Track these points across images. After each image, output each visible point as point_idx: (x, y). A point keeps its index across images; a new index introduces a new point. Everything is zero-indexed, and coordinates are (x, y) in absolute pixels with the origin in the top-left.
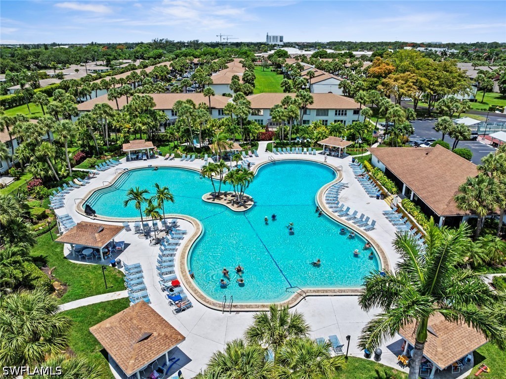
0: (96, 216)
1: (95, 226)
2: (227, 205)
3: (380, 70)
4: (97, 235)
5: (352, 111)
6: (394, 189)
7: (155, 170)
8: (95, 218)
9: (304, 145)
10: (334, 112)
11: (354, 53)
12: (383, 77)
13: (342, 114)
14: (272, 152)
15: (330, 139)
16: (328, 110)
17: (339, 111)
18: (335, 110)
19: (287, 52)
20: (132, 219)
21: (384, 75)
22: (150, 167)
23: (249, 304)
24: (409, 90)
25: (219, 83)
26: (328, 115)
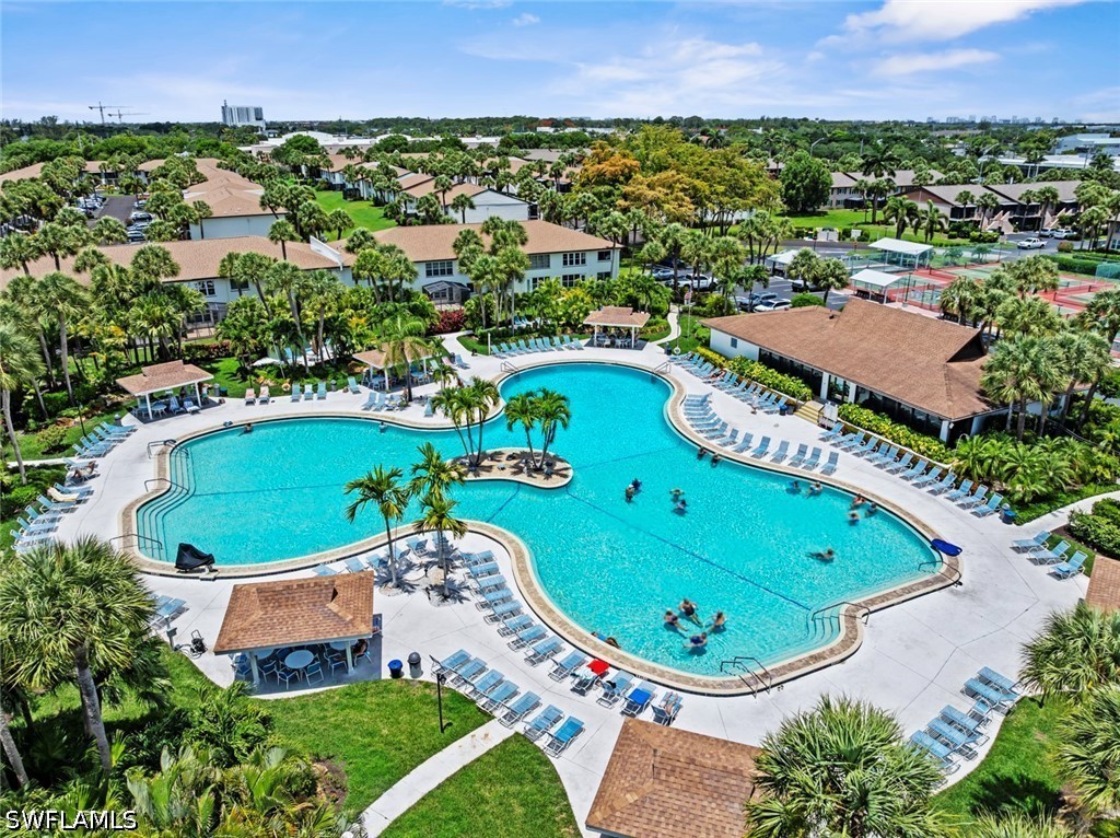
0: (216, 571)
1: (316, 584)
2: (517, 478)
3: (613, 169)
4: (333, 606)
5: (596, 255)
6: (807, 391)
7: (247, 432)
8: (212, 575)
9: (545, 332)
10: (560, 258)
11: (464, 140)
12: (621, 183)
13: (577, 262)
14: (487, 354)
15: (606, 312)
16: (548, 255)
17: (571, 256)
18: (561, 256)
19: (316, 141)
20: (326, 557)
21: (622, 179)
22: (228, 428)
23: (786, 662)
24: (680, 206)
25: (225, 213)
26: (549, 266)
